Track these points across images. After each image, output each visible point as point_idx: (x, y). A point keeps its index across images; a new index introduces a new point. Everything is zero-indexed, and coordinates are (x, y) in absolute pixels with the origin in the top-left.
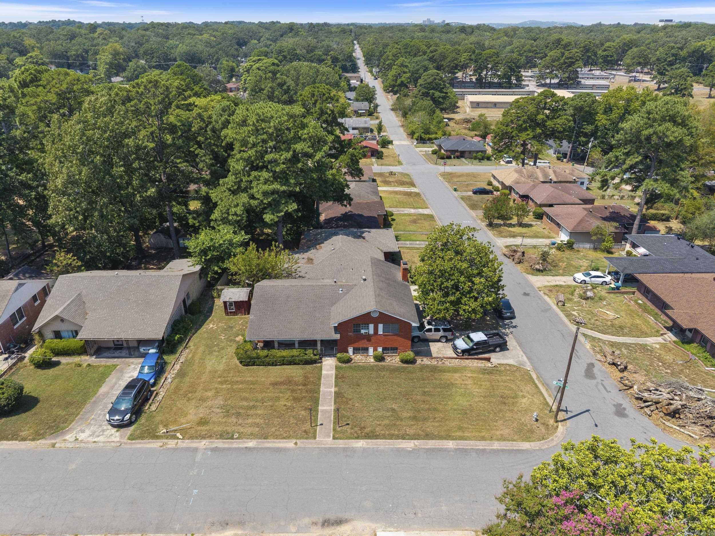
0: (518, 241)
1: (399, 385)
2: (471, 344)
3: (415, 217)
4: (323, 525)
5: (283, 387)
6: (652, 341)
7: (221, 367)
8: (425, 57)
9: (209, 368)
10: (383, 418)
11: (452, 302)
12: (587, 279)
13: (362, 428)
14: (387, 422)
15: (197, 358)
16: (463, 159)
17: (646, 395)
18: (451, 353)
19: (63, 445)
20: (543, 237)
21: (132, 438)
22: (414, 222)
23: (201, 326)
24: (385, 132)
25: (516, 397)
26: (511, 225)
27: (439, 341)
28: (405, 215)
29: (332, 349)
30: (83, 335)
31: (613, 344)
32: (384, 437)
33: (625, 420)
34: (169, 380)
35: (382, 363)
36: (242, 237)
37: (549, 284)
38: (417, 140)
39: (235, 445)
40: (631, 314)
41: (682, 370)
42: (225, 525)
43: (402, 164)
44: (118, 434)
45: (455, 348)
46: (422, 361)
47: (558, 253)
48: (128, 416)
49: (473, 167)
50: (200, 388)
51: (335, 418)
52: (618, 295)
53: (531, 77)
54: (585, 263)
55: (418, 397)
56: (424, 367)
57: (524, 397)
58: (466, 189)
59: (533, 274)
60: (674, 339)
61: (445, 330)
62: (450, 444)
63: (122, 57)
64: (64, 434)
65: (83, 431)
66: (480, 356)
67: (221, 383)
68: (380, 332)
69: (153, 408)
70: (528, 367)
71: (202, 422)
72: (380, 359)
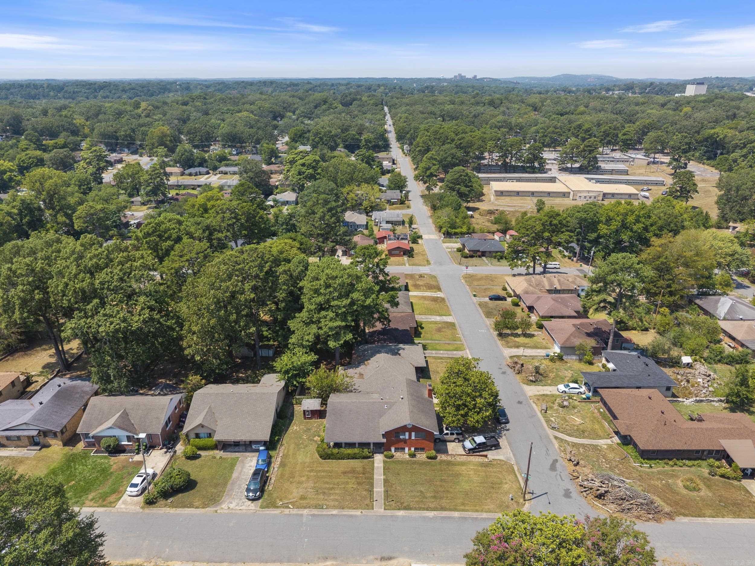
0: (520, 351)
1: (425, 475)
2: (475, 445)
3: (440, 325)
4: (381, 560)
5: (350, 475)
6: (603, 443)
7: (308, 460)
8: (453, 145)
9: (300, 461)
10: (415, 497)
11: (462, 415)
12: (567, 390)
13: (402, 503)
14: (417, 499)
15: (291, 453)
16: (484, 258)
17: (585, 483)
18: (461, 451)
19: (222, 511)
20: (541, 348)
21: (262, 507)
22: (439, 330)
23: (288, 428)
24: (415, 224)
25: (501, 483)
26: (517, 335)
27: (453, 441)
28: (431, 323)
29: (381, 448)
30: (217, 437)
31: (574, 445)
32: (416, 509)
33: (569, 500)
34: (276, 469)
35: (414, 459)
36: (313, 357)
37: (538, 393)
38: (444, 234)
39: (324, 513)
40: (594, 419)
41: (617, 465)
42: (326, 559)
43: (430, 264)
44: (253, 505)
45: (464, 447)
46: (442, 457)
47: (550, 364)
48: (258, 493)
49: (493, 268)
50: (297, 475)
51: (385, 496)
52: (588, 404)
53: (555, 160)
54: (569, 374)
55: (438, 483)
56: (442, 462)
57: (506, 483)
58: (484, 294)
59: (527, 384)
60: (619, 441)
61: (457, 434)
62: (456, 514)
63: (169, 138)
64: (221, 504)
65: (231, 503)
66: (481, 453)
67: (309, 471)
68: (413, 438)
69: (270, 488)
70: (513, 462)
71: (303, 498)
72: (413, 456)
